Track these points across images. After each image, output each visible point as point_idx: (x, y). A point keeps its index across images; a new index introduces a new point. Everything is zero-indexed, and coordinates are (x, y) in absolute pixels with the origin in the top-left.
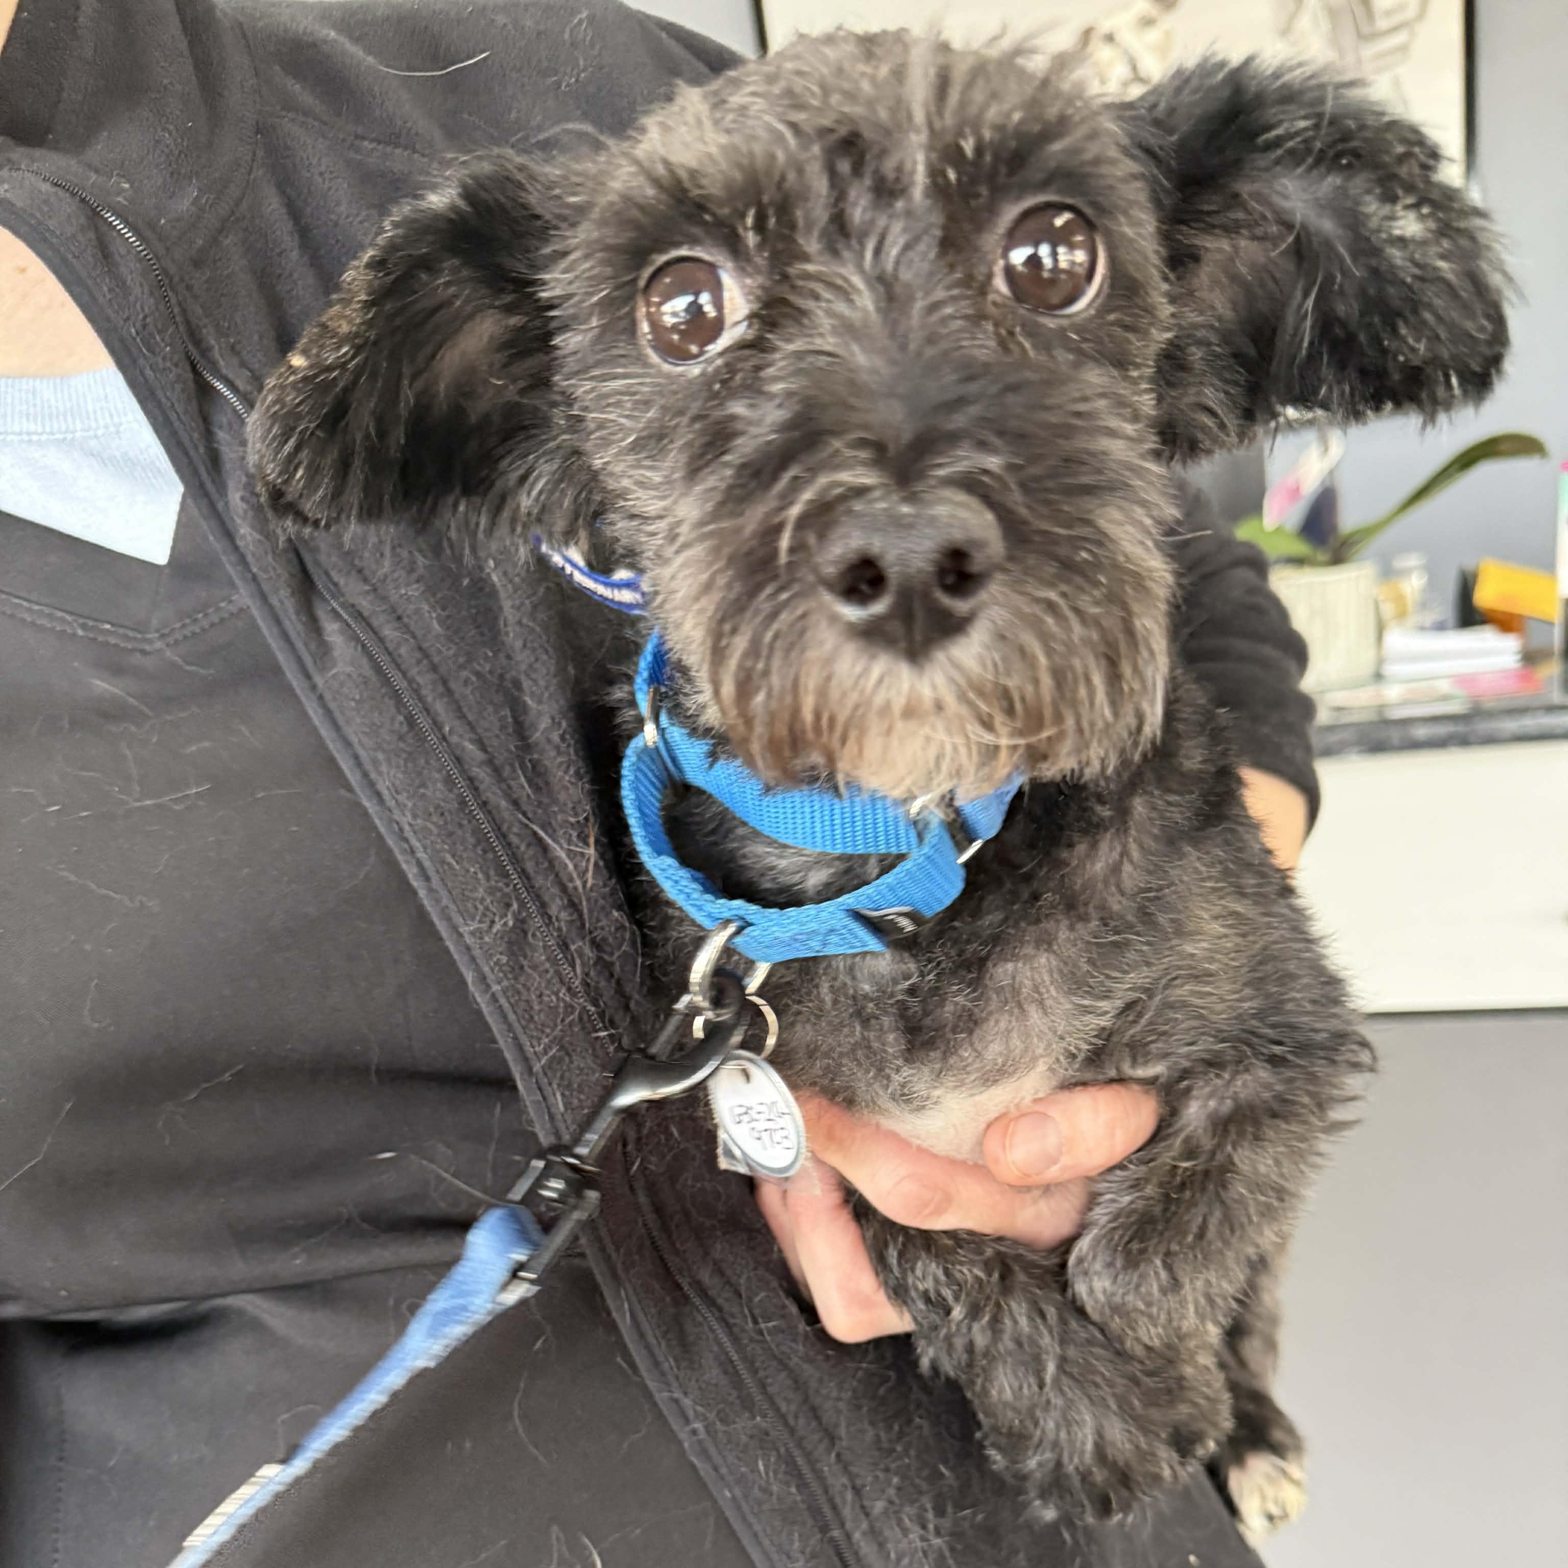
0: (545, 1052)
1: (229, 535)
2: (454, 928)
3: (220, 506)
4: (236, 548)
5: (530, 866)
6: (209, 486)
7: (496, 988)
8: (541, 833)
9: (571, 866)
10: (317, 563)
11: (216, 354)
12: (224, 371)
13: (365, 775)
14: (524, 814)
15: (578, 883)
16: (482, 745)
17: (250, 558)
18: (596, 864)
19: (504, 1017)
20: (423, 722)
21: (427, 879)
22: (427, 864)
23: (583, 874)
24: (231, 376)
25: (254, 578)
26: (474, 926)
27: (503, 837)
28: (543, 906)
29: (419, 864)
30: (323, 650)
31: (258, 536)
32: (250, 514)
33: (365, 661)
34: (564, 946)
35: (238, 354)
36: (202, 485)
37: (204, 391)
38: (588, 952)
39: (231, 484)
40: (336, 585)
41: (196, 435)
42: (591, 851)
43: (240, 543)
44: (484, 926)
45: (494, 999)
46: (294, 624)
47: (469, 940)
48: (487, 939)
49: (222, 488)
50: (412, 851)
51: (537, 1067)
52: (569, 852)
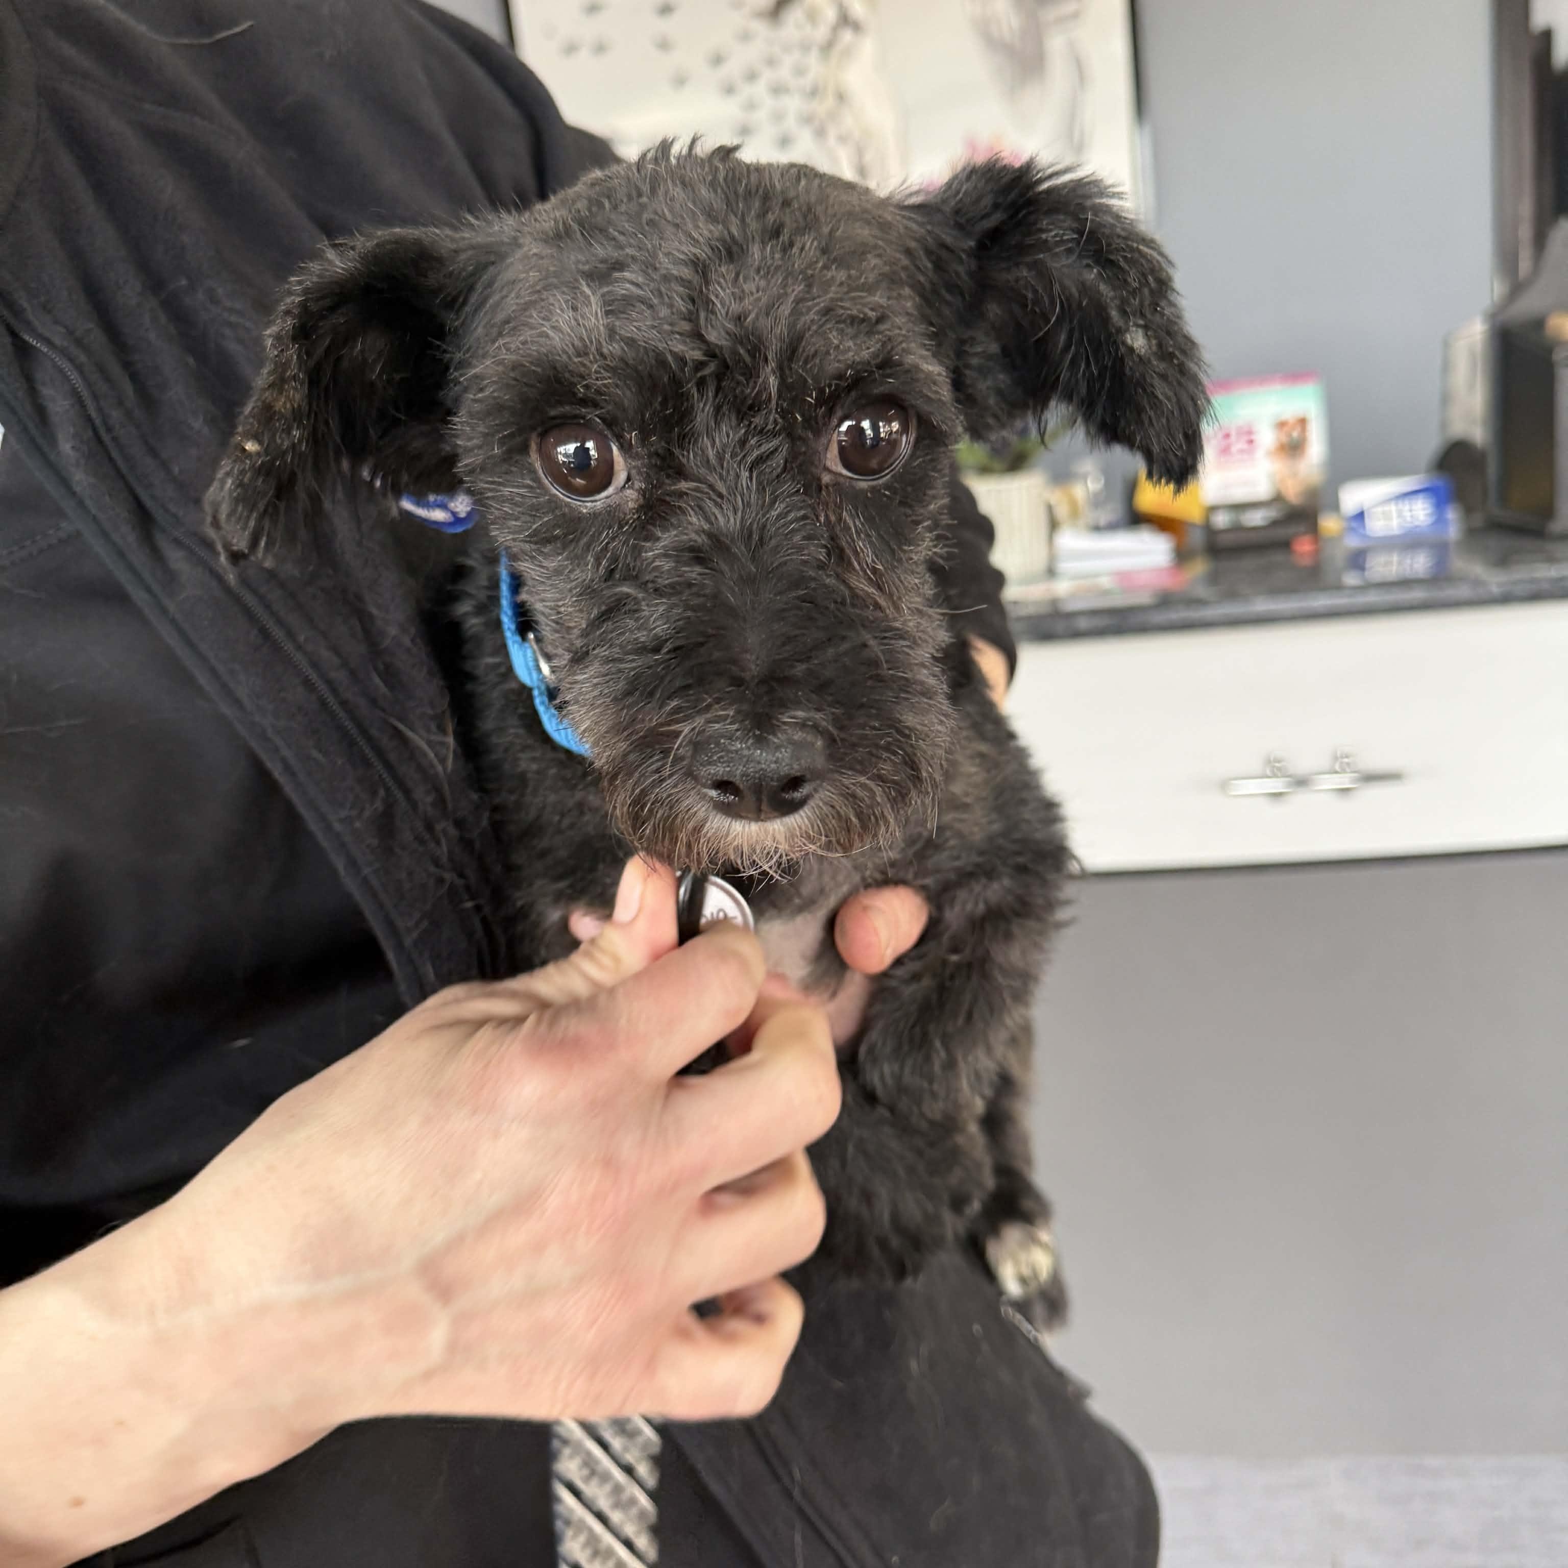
0: (417, 924)
1: (65, 482)
2: (323, 818)
3: (52, 457)
4: (74, 494)
5: (393, 757)
6: (40, 441)
7: (366, 871)
8: (401, 726)
9: (431, 755)
10: (153, 497)
11: (30, 315)
12: (40, 330)
13: (224, 686)
14: (384, 710)
15: (440, 768)
16: (336, 650)
17: (88, 503)
18: (454, 752)
19: (375, 895)
20: (278, 633)
21: (293, 774)
22: (292, 761)
23: (443, 761)
24: (47, 334)
25: (94, 518)
26: (344, 813)
27: (364, 732)
28: (407, 792)
29: (284, 761)
30: (170, 578)
31: (92, 480)
32: (82, 462)
33: (214, 584)
34: (429, 827)
35: (49, 312)
36: (32, 440)
37: (23, 351)
38: (453, 832)
39: (61, 437)
40: (175, 516)
41: (20, 394)
42: (450, 740)
43: (78, 489)
44: (354, 813)
45: (365, 881)
46: (139, 557)
47: (338, 827)
48: (358, 825)
49: (52, 440)
50: (277, 750)
51: (408, 941)
52: (429, 743)
